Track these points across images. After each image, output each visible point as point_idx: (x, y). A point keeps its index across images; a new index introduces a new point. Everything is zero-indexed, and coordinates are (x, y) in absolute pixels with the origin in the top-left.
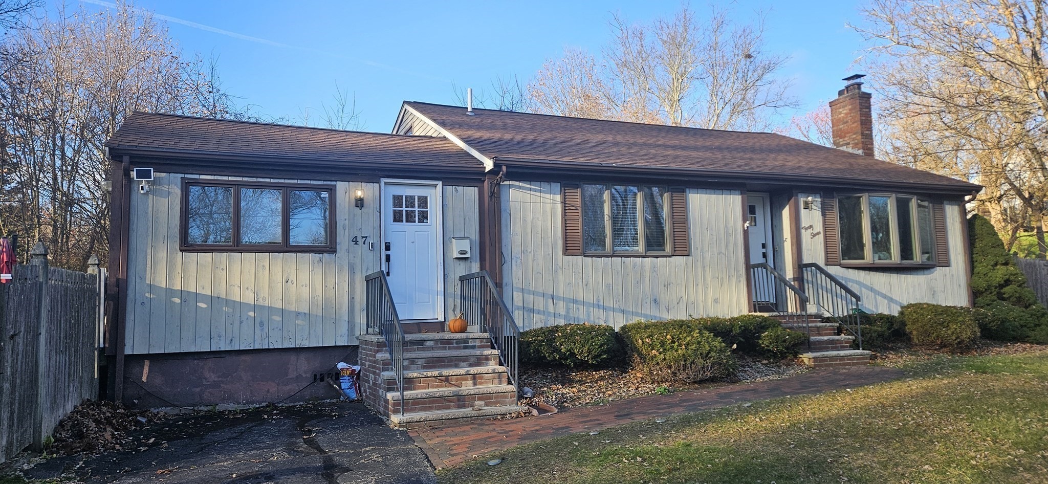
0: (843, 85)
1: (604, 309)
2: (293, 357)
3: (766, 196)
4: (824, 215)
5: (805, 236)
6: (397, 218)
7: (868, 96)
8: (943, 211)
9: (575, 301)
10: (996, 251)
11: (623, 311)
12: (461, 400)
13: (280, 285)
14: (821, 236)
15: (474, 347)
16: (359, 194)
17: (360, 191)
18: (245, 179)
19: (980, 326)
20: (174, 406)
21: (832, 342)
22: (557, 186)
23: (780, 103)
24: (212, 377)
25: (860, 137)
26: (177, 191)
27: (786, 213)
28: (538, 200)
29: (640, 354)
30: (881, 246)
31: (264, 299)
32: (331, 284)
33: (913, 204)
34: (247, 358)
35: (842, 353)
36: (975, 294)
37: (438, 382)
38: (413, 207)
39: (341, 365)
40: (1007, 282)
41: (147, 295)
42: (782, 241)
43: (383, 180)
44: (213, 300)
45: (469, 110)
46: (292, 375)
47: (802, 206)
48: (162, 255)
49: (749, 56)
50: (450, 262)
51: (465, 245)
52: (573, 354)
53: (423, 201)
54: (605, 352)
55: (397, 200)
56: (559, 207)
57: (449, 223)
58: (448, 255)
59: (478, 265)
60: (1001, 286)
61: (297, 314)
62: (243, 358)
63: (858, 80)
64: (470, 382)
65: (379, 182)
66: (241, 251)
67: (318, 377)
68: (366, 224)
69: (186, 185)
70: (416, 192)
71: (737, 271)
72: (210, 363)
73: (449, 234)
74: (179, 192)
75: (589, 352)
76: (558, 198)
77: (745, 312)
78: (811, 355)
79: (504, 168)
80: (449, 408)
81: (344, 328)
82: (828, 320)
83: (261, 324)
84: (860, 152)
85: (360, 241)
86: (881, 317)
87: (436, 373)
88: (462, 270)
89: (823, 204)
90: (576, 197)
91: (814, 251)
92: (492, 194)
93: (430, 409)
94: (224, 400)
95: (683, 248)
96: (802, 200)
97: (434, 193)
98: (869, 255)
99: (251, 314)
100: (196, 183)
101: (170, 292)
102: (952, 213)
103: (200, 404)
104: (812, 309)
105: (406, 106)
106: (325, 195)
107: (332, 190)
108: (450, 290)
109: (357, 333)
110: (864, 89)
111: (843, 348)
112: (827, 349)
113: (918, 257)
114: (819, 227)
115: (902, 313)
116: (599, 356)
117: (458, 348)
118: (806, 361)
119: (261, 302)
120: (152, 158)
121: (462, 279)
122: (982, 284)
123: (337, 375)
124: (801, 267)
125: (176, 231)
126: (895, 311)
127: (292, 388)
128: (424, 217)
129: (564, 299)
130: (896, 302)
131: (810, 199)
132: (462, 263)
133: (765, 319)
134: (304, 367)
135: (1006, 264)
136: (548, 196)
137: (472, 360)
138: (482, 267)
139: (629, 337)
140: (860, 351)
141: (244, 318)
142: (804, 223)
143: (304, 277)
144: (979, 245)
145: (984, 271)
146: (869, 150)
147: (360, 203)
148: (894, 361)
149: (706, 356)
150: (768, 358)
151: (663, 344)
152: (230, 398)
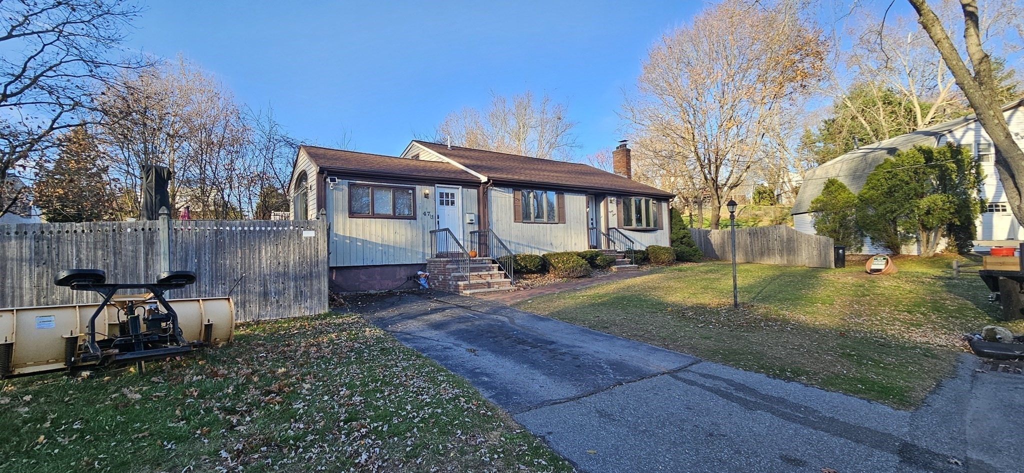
0: (619, 144)
1: (531, 247)
2: (398, 269)
3: (593, 196)
4: (617, 206)
5: (610, 215)
6: (442, 203)
7: (629, 151)
8: (661, 205)
9: (518, 244)
10: (680, 223)
11: (538, 248)
12: (489, 285)
13: (392, 235)
14: (616, 215)
15: (485, 263)
16: (427, 192)
17: (427, 190)
18: (376, 183)
19: (676, 255)
20: (348, 291)
21: (623, 261)
22: (511, 190)
23: (574, 145)
24: (364, 278)
25: (626, 169)
26: (346, 188)
27: (602, 204)
28: (503, 196)
29: (553, 266)
30: (639, 220)
31: (386, 241)
32: (414, 235)
33: (651, 202)
34: (379, 269)
35: (627, 266)
36: (672, 242)
37: (477, 278)
38: (448, 198)
39: (420, 273)
40: (684, 237)
41: (335, 238)
42: (600, 218)
43: (437, 185)
44: (363, 241)
45: (449, 146)
46: (398, 277)
47: (609, 202)
48: (341, 220)
49: (560, 119)
50: (465, 224)
51: (473, 217)
52: (526, 266)
53: (453, 195)
54: (540, 265)
55: (441, 195)
56: (512, 199)
57: (465, 207)
58: (465, 221)
59: (477, 226)
60: (682, 238)
61: (400, 249)
62: (377, 269)
63: (625, 143)
64: (490, 278)
65: (434, 186)
66: (375, 218)
67: (409, 278)
68: (429, 205)
69: (351, 186)
70: (450, 191)
71: (584, 230)
72: (363, 271)
73: (465, 211)
74: (347, 189)
75: (534, 265)
76: (512, 195)
77: (587, 249)
78: (616, 267)
79: (491, 181)
80: (484, 288)
81: (420, 256)
82: (619, 252)
83: (385, 253)
84: (626, 177)
85: (427, 214)
86: (640, 251)
87: (476, 274)
88: (471, 228)
89: (617, 201)
90: (519, 194)
91: (613, 223)
92: (484, 193)
93: (477, 288)
94: (370, 289)
95: (562, 219)
96: (609, 199)
97: (458, 192)
98: (634, 225)
99: (380, 248)
100: (354, 184)
101: (345, 237)
102: (664, 205)
103: (359, 291)
104: (612, 248)
105: (414, 143)
106: (411, 191)
107: (414, 189)
108: (466, 238)
109: (427, 258)
110: (628, 147)
111: (627, 264)
112: (621, 264)
113: (652, 226)
114: (615, 212)
115: (647, 250)
116: (537, 267)
117: (479, 264)
118: (614, 269)
119: (384, 243)
120: (335, 172)
121: (471, 233)
122: (675, 237)
123: (418, 277)
124: (608, 229)
125: (347, 207)
126: (644, 249)
127: (399, 283)
128: (453, 203)
129: (514, 243)
130: (643, 245)
131: (612, 199)
132: (470, 225)
133: (597, 252)
134: (403, 274)
135: (684, 229)
136: (507, 194)
137: (488, 269)
138: (479, 227)
139: (547, 259)
140: (634, 265)
141: (377, 250)
142: (610, 210)
143: (403, 231)
144: (673, 220)
145: (676, 232)
146: (630, 177)
147: (426, 196)
148: (645, 268)
149: (581, 267)
150: (599, 269)
151: (563, 262)
152: (373, 288)
